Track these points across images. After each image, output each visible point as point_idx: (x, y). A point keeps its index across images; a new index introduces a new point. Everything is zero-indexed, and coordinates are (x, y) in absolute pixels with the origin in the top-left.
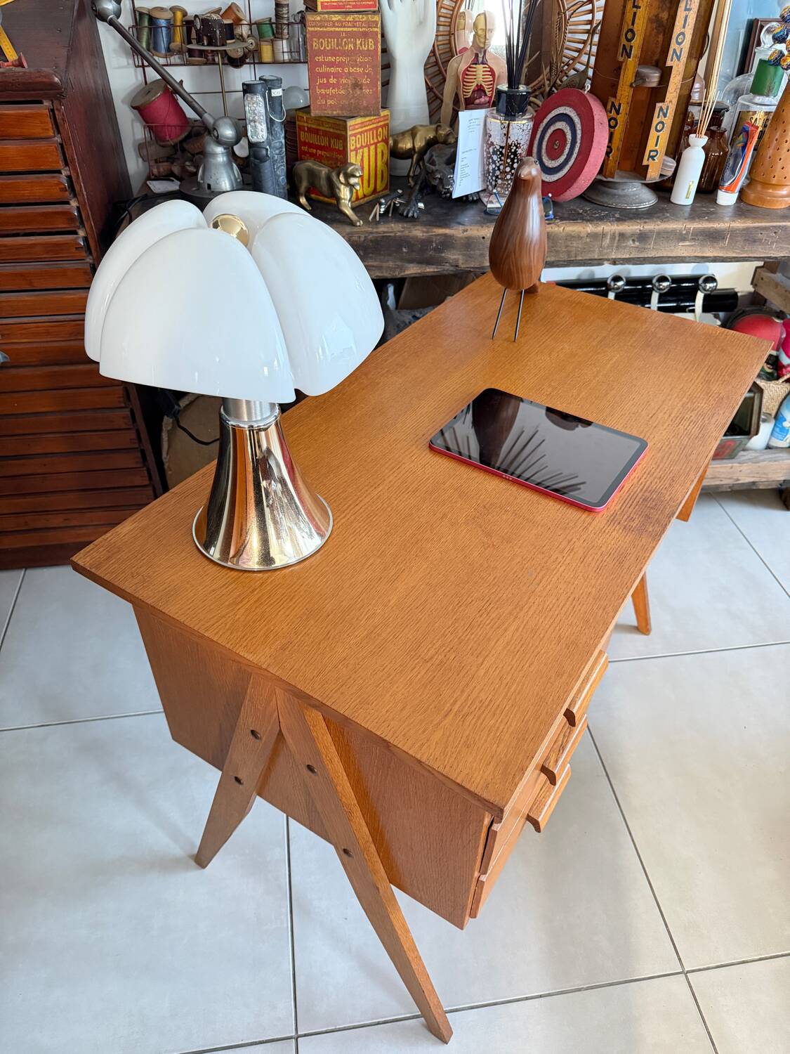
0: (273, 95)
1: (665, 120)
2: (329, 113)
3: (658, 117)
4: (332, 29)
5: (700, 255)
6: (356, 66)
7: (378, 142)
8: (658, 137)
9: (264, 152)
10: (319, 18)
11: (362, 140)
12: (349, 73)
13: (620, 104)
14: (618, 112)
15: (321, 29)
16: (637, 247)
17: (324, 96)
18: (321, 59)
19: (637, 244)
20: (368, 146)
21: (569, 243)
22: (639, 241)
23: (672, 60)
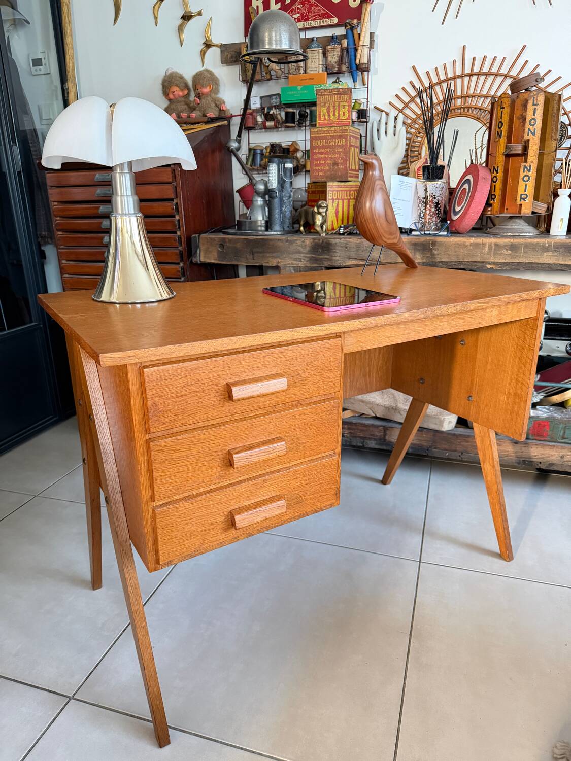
0: (286, 167)
1: (528, 174)
2: (319, 180)
3: (524, 172)
4: (323, 135)
5: (563, 263)
6: (336, 153)
7: (351, 199)
8: (526, 185)
9: (275, 195)
10: (316, 130)
11: (339, 195)
12: (332, 158)
13: (498, 167)
14: (497, 172)
15: (317, 135)
16: (510, 255)
17: (318, 171)
18: (317, 151)
19: (510, 252)
20: (343, 200)
21: (457, 249)
22: (512, 251)
23: (528, 136)
